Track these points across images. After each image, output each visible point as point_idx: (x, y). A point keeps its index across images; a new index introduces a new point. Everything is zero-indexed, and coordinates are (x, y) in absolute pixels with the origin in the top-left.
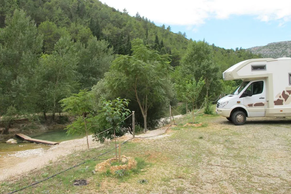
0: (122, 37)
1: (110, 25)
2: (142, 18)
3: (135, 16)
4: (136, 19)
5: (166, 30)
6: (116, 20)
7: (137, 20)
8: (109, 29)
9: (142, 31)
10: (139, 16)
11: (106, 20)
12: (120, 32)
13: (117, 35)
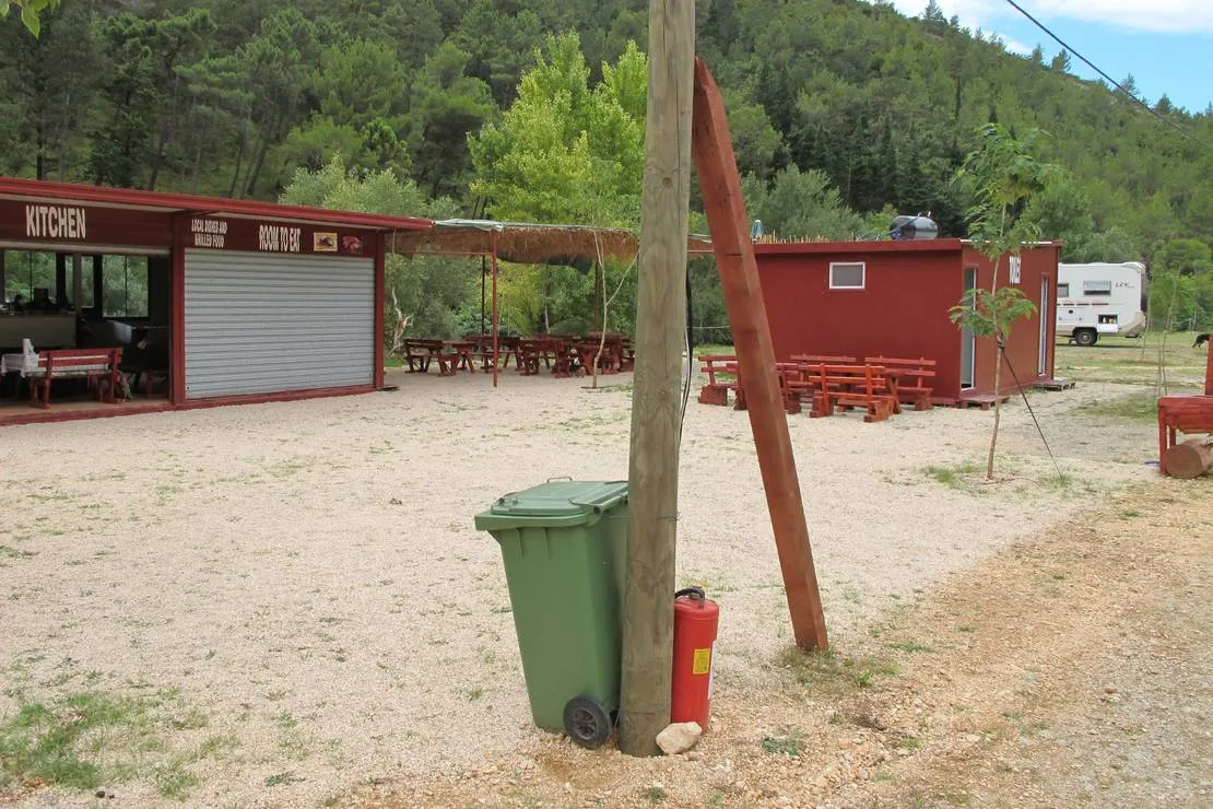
0: (864, 121)
1: (824, 76)
2: (949, 22)
3: (922, 18)
4: (923, 29)
5: (1046, 68)
6: (845, 48)
7: (929, 31)
8: (822, 89)
9: (942, 88)
10: (939, 15)
11: (810, 53)
12: (857, 99)
13: (848, 113)
